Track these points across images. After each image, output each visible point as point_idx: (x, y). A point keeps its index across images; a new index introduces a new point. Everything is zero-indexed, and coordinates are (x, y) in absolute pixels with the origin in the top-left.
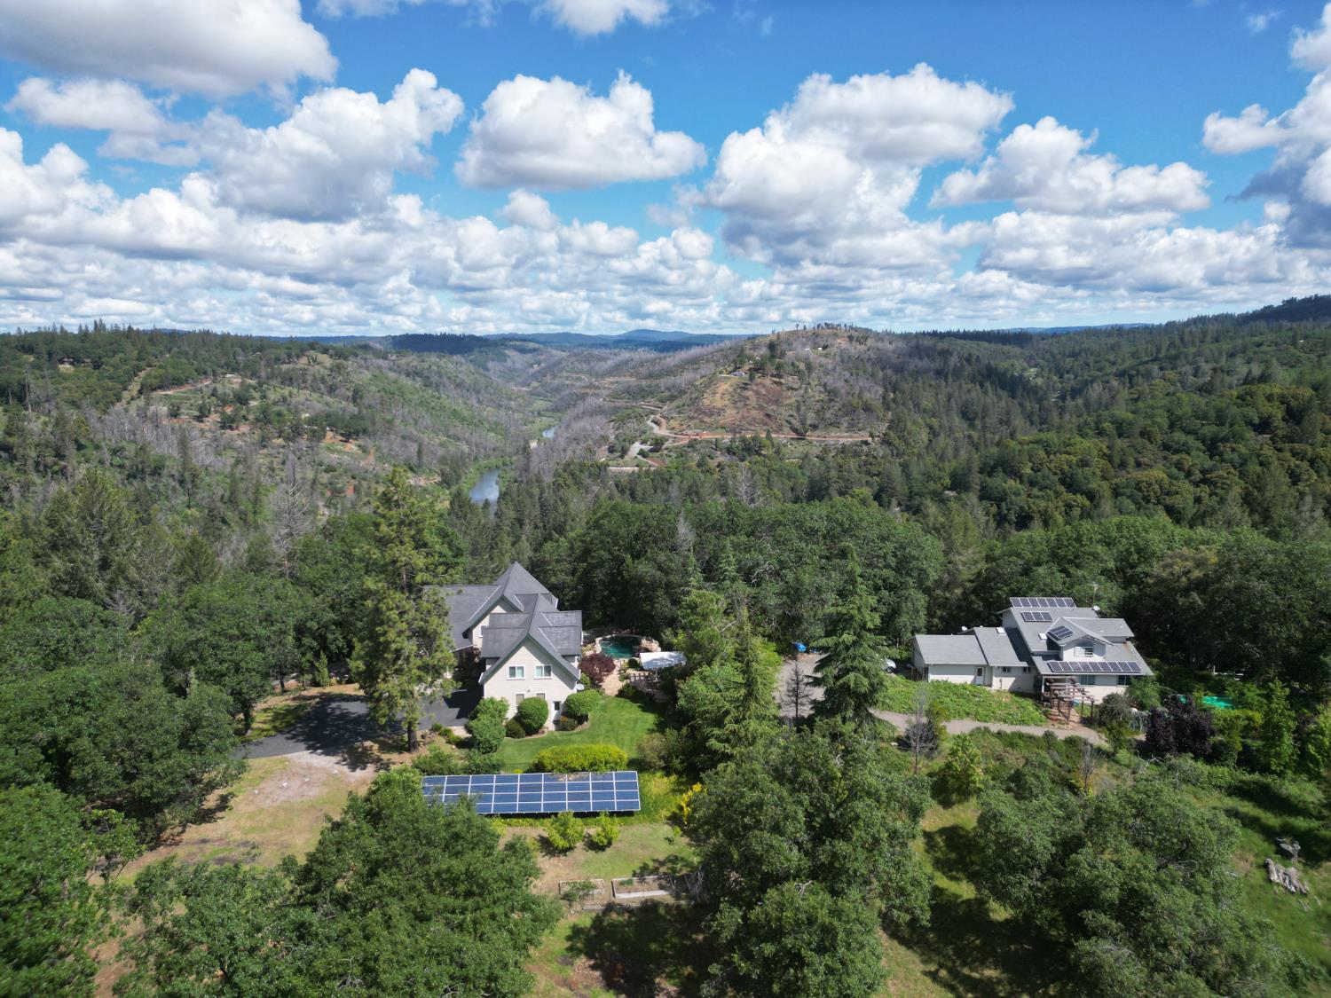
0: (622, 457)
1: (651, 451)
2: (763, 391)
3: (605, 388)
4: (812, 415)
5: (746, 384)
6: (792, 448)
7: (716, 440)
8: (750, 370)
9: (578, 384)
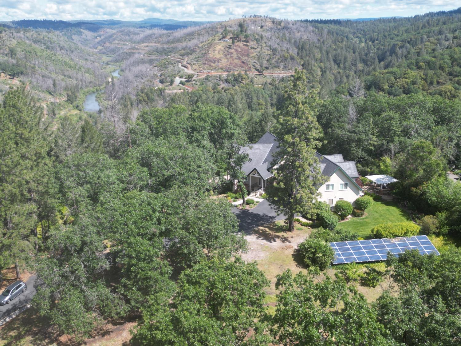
0: (171, 85)
1: (186, 81)
2: (239, 50)
3: (141, 49)
4: (265, 62)
5: (230, 46)
6: (257, 79)
7: (220, 75)
8: (231, 38)
9: (125, 47)
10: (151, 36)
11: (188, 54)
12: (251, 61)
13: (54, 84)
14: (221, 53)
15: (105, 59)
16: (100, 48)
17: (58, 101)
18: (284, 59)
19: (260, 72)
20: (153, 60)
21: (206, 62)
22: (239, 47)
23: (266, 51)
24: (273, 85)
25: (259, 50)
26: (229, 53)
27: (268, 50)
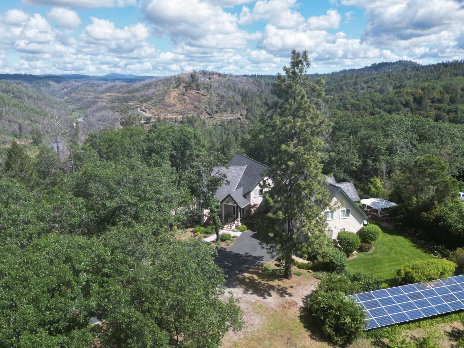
1: (145, 123)
2: (192, 96)
3: (104, 98)
4: (215, 107)
5: (184, 93)
6: (208, 121)
7: (175, 118)
8: (184, 87)
9: (89, 97)
10: (112, 87)
11: (146, 101)
12: (203, 106)
13: (20, 128)
14: (176, 99)
15: (71, 107)
16: (66, 98)
17: (23, 143)
18: (231, 104)
20: (114, 107)
21: (163, 107)
22: (192, 94)
23: (215, 98)
24: (222, 126)
25: (209, 96)
26: (183, 99)
27: (216, 97)
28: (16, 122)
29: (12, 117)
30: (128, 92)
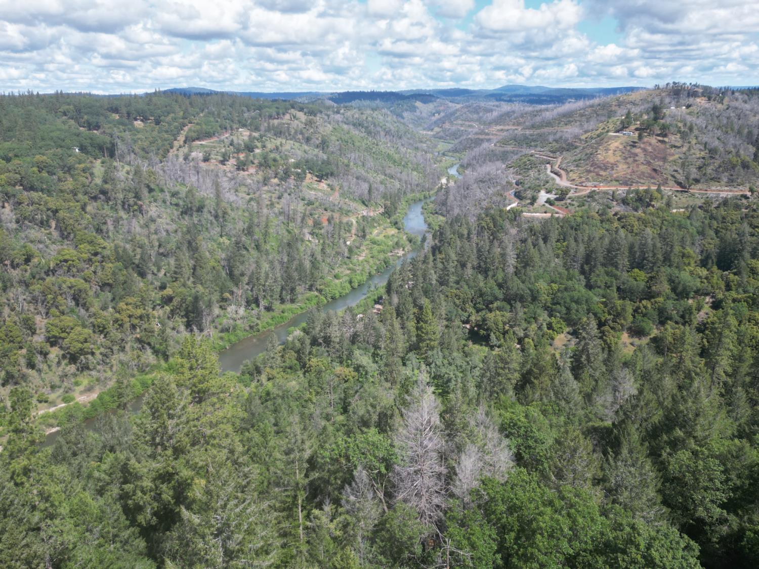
0: (532, 204)
1: (557, 199)
2: (650, 149)
3: (493, 134)
4: (694, 170)
5: (634, 142)
6: (677, 199)
7: (613, 192)
8: (637, 129)
9: (470, 130)
10: (508, 114)
11: (562, 150)
12: (669, 168)
13: (370, 191)
14: (619, 153)
15: (442, 146)
16: (437, 129)
17: (372, 214)
18: (730, 167)
19: (684, 187)
20: (507, 152)
21: (592, 169)
22: (650, 144)
23: (698, 152)
24: (706, 211)
25: (684, 149)
26: (632, 154)
27: (701, 150)
28: (365, 180)
29: (362, 171)
30: (533, 127)
